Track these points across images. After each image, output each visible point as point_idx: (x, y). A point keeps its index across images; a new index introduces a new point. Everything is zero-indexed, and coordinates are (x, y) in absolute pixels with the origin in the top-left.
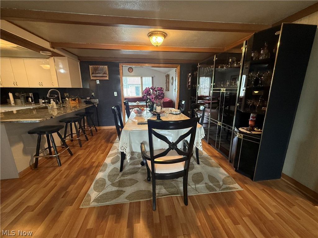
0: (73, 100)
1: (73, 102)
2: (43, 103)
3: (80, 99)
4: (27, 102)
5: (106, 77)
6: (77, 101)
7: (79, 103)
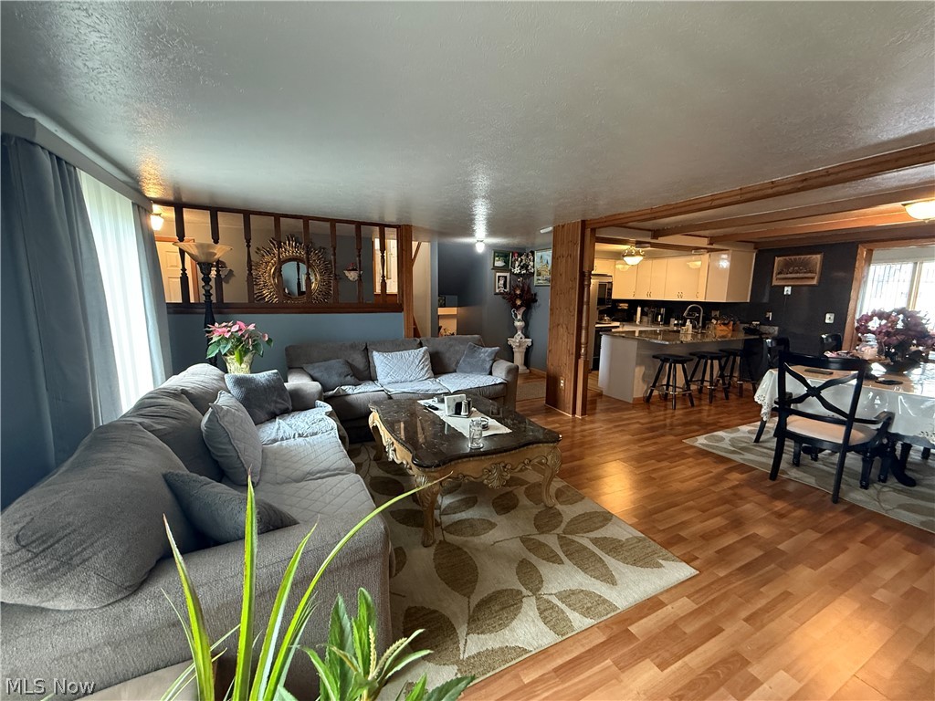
0: (724, 324)
1: (723, 327)
2: (675, 325)
3: (738, 322)
4: (654, 321)
5: (813, 278)
6: (731, 328)
7: (733, 330)
